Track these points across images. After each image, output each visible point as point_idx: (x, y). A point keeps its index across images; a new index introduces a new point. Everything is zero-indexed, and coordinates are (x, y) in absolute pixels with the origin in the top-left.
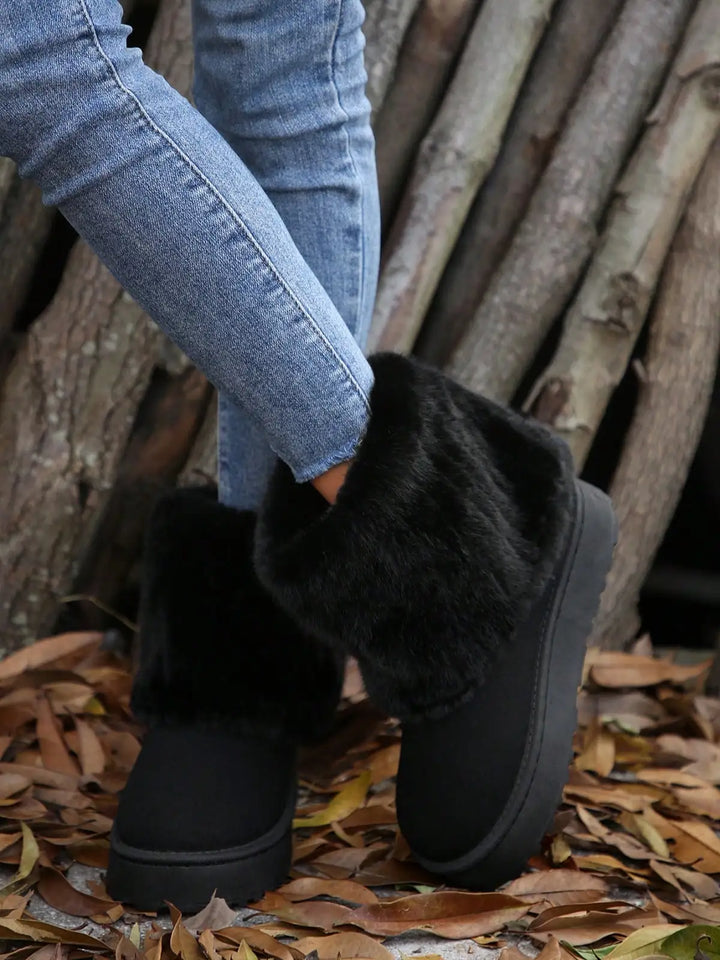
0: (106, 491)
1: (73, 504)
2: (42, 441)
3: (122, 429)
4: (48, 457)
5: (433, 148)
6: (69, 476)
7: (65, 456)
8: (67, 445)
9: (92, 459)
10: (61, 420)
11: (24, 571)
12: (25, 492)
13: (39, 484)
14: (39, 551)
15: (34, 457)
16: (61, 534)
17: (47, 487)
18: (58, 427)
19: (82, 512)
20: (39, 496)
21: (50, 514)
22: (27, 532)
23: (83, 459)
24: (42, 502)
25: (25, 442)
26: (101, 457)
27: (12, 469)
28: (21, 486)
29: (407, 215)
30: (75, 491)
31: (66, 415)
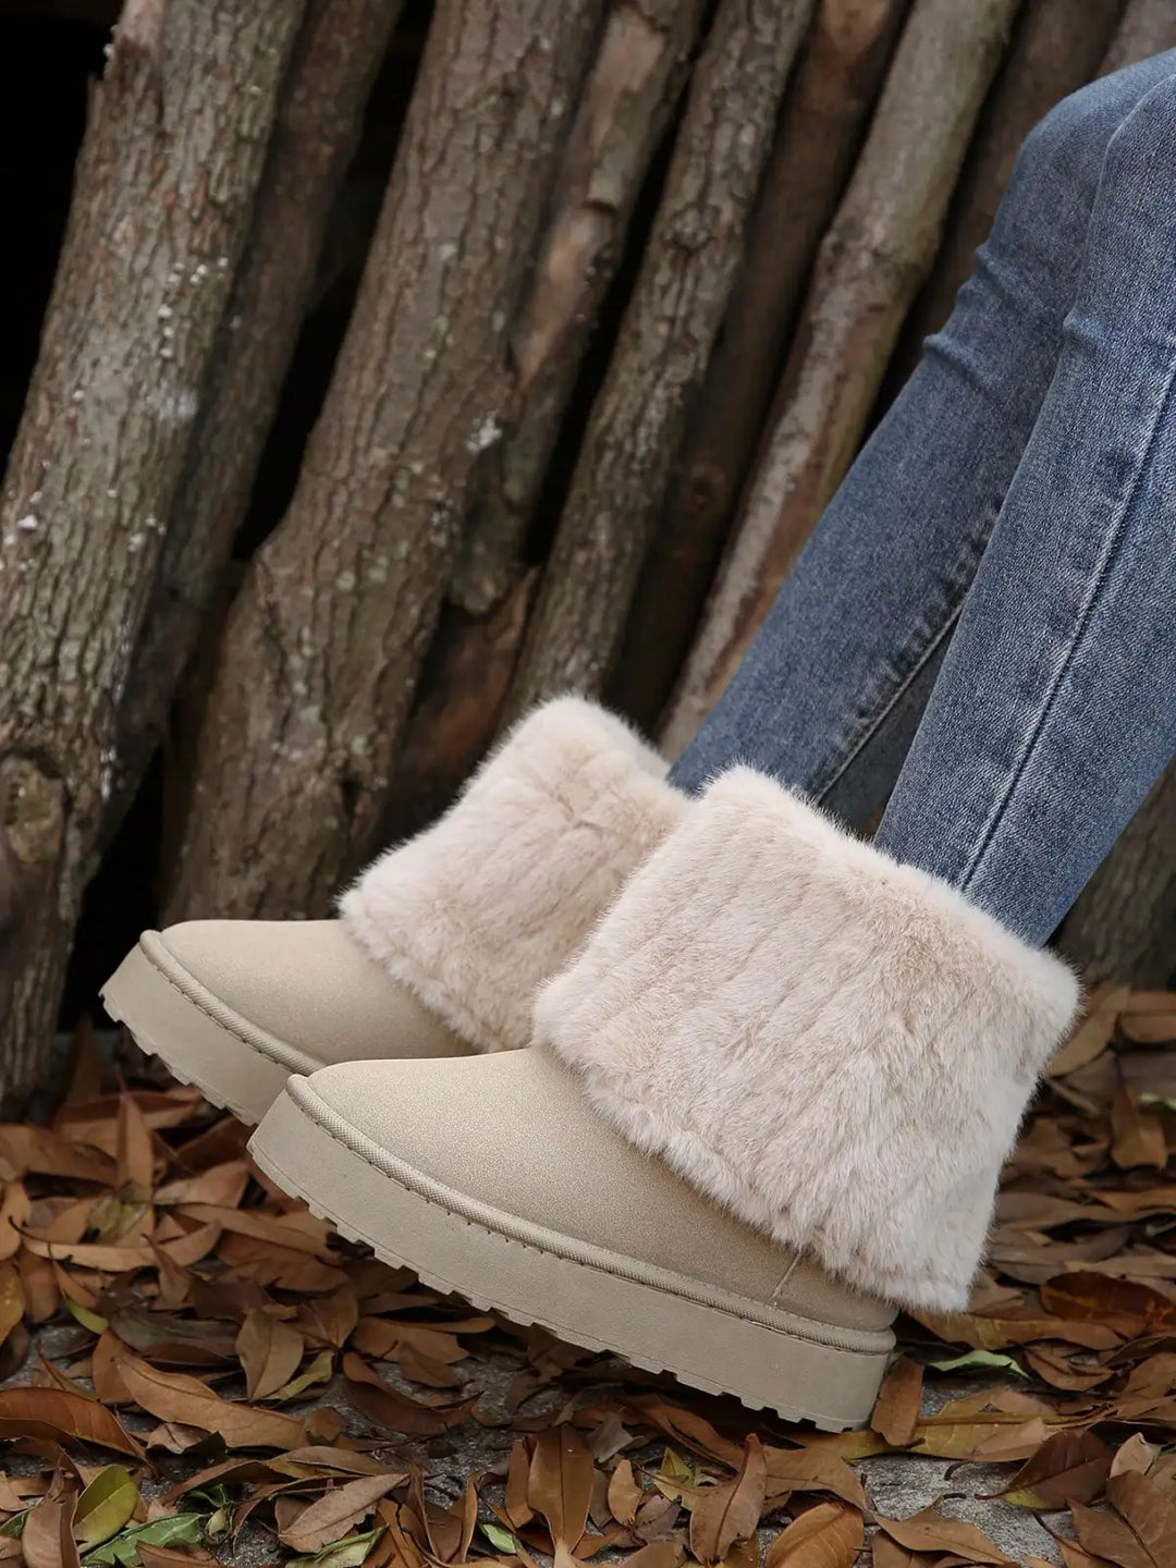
0: (381, 789)
1: (337, 814)
2: (285, 723)
3: (400, 699)
4: (292, 748)
5: (839, 248)
6: (328, 772)
7: (321, 743)
8: (322, 727)
9: (359, 745)
10: (310, 689)
12: (265, 801)
13: (284, 786)
14: (292, 886)
15: (276, 746)
16: (322, 858)
17: (297, 791)
18: (308, 700)
19: (350, 824)
20: (285, 804)
21: (303, 829)
22: (271, 857)
23: (347, 747)
24: (290, 814)
25: (260, 726)
26: (371, 740)
27: (243, 766)
28: (257, 790)
29: (804, 353)
30: (337, 793)
31: (318, 683)
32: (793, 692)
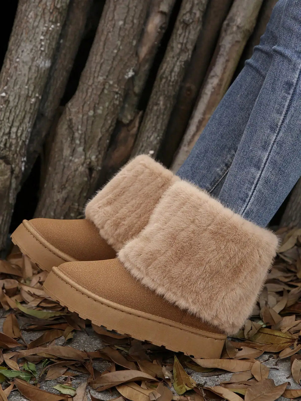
0: (99, 170)
1: (87, 177)
2: (74, 151)
3: (105, 145)
4: (75, 158)
5: (228, 25)
6: (85, 165)
7: (83, 157)
8: (83, 153)
9: (93, 158)
10: (81, 142)
11: (68, 204)
12: (67, 173)
13: (73, 169)
14: (74, 196)
15: (71, 158)
16: (83, 189)
17: (76, 170)
18: (80, 145)
19: (91, 179)
20: (73, 173)
21: (78, 181)
22: (69, 188)
23: (90, 158)
24: (74, 177)
25: (67, 152)
26: (97, 157)
27: (62, 163)
28: (65, 170)
29: (218, 54)
30: (87, 171)
31: (83, 140)
32: (207, 158)
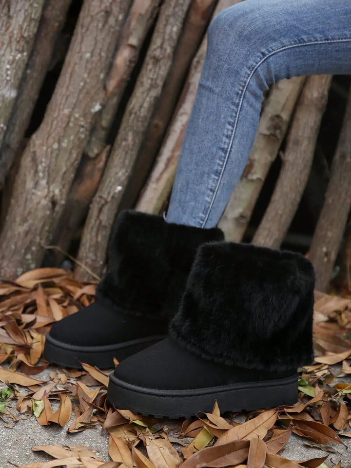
0: (63, 204)
1: (49, 210)
2: (36, 184)
3: (70, 180)
4: (38, 191)
5: (198, 62)
6: (48, 198)
7: (46, 190)
8: (46, 186)
9: (57, 192)
10: (44, 175)
11: (29, 237)
12: (30, 205)
13: (35, 202)
14: (36, 230)
15: (33, 190)
16: (45, 222)
17: (38, 203)
18: (43, 178)
19: (53, 213)
20: (35, 207)
21: (40, 214)
22: (31, 221)
23: (53, 192)
24: (36, 209)
25: (30, 185)
26: (61, 191)
27: (24, 195)
28: (28, 202)
29: (187, 91)
30: (50, 205)
31: (46, 173)
